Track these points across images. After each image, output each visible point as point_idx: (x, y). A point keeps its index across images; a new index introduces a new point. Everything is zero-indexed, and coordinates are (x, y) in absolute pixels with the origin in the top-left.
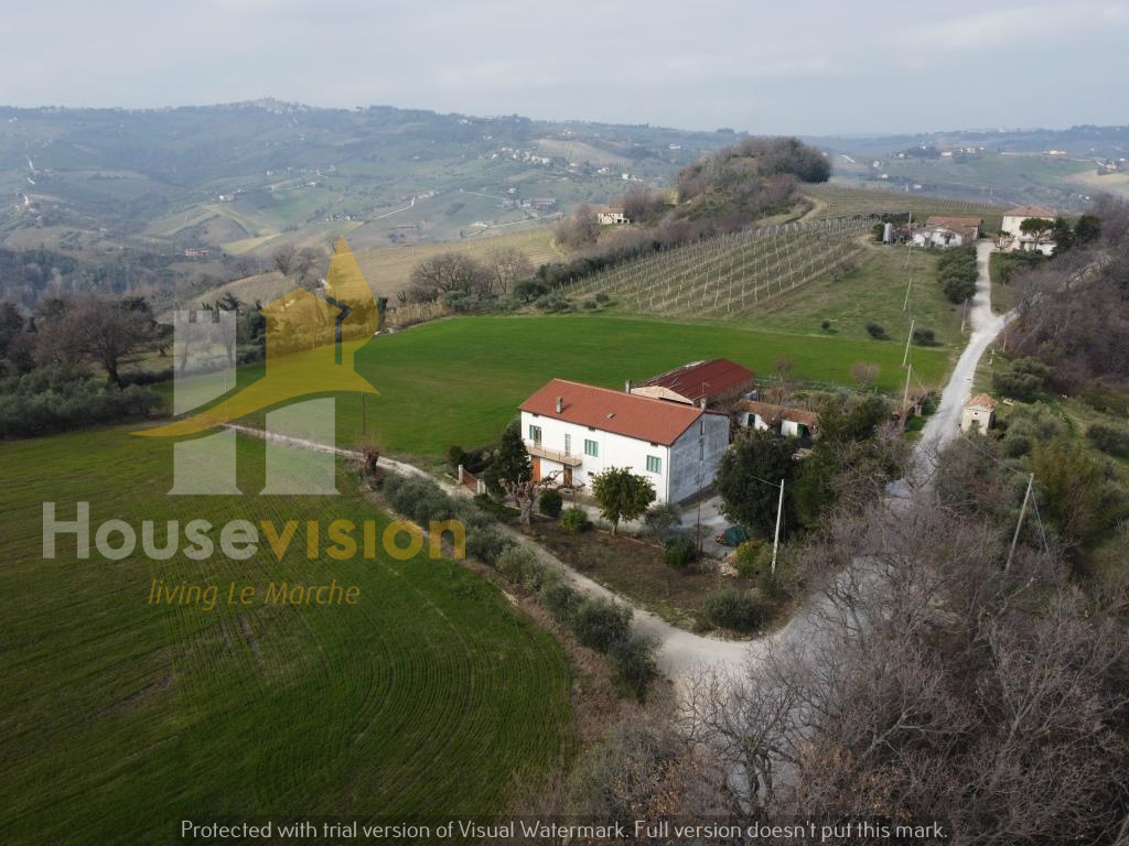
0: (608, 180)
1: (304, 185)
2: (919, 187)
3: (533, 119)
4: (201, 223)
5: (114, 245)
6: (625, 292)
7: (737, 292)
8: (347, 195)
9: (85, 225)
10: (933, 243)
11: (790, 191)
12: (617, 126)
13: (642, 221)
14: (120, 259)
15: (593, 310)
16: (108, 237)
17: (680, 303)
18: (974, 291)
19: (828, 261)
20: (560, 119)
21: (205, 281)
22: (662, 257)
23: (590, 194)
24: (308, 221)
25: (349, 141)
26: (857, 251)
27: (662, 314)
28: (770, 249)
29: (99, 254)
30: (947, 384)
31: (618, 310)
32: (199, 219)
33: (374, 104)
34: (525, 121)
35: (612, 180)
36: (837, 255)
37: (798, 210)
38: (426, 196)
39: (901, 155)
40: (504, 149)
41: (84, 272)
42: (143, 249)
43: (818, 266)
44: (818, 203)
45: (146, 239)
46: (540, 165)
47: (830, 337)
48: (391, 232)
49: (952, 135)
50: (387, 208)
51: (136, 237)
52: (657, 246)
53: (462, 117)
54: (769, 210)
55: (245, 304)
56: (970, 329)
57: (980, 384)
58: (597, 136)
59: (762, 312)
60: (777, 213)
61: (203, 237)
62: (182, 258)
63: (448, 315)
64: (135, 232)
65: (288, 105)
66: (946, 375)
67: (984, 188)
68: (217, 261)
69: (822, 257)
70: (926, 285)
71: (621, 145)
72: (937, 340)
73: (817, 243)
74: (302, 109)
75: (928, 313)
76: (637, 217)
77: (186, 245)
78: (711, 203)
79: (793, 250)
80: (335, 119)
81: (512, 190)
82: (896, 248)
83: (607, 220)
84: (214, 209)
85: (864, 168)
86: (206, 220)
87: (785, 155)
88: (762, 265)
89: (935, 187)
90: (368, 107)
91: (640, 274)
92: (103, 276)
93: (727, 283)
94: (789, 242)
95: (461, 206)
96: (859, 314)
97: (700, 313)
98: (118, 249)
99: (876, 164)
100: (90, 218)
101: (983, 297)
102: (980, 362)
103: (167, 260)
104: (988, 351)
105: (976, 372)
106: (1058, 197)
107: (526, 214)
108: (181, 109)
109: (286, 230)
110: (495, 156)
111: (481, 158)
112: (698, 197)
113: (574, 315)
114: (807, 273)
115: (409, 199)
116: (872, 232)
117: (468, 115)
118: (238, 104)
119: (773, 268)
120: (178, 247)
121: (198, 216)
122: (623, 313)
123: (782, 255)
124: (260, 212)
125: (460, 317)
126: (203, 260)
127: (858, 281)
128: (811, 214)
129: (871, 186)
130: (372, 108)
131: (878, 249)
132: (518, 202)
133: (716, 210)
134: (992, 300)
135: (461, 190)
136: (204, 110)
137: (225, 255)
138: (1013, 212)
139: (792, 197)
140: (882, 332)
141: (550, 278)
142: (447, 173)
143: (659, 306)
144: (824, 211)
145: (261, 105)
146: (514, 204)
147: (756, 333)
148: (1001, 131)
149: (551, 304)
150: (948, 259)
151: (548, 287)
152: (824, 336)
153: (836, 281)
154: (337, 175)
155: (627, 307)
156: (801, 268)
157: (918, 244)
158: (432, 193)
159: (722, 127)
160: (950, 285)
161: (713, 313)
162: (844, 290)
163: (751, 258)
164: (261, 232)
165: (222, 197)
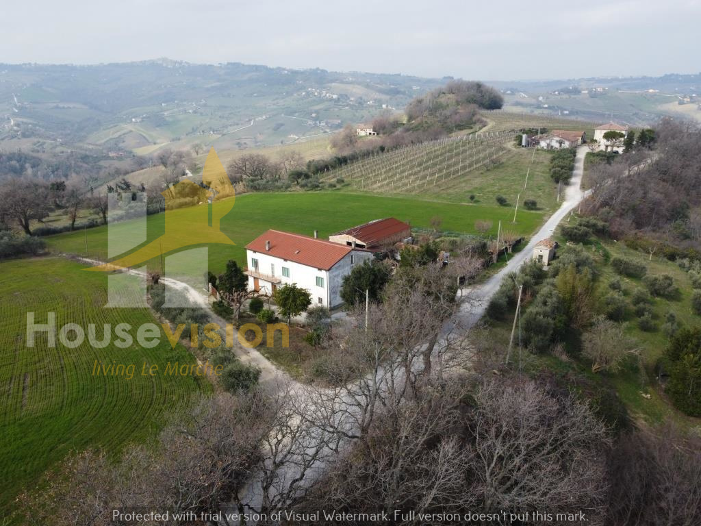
0: (374, 109)
1: (185, 112)
2: (566, 112)
3: (329, 71)
4: (120, 136)
5: (65, 149)
6: (356, 177)
7: (424, 177)
8: (211, 119)
9: (48, 138)
10: (552, 147)
11: (473, 115)
12: (382, 75)
13: (384, 134)
14: (68, 158)
15: (333, 188)
16: (62, 144)
17: (387, 184)
18: (570, 176)
19: (484, 159)
20: (346, 71)
21: (116, 171)
22: (384, 156)
23: (363, 117)
24: (187, 135)
25: (213, 85)
26: (505, 152)
27: (375, 191)
28: (450, 151)
29: (55, 155)
30: (536, 233)
31: (350, 188)
32: (119, 134)
33: (230, 61)
34: (324, 71)
35: (376, 109)
36: (491, 155)
37: (477, 126)
38: (260, 118)
39: (557, 93)
40: (310, 89)
41: (45, 166)
42: (83, 152)
43: (477, 161)
44: (491, 123)
45: (86, 146)
46: (331, 100)
47: (475, 205)
48: (238, 141)
49: (589, 80)
50: (236, 127)
51: (80, 144)
52: (382, 149)
53: (284, 69)
54: (460, 127)
55: (134, 186)
56: (563, 199)
57: (557, 233)
58: (368, 81)
59: (437, 190)
60: (465, 129)
61: (121, 145)
62: (107, 158)
63: (248, 191)
64: (80, 141)
65: (176, 62)
66: (538, 228)
67: (607, 113)
68: (129, 159)
69: (481, 155)
70: (543, 172)
71: (383, 87)
72: (538, 206)
73: (480, 147)
74: (186, 65)
75: (540, 190)
76: (381, 131)
77: (110, 150)
78: (426, 122)
79: (464, 151)
80: (206, 71)
81: (314, 115)
82: (529, 150)
83: (362, 133)
84: (129, 127)
85: (533, 101)
86: (124, 134)
87: (473, 92)
88: (444, 160)
89: (577, 112)
90: (226, 64)
91: (368, 166)
92: (57, 169)
93: (420, 171)
94: (462, 146)
95: (282, 125)
96: (497, 190)
97: (398, 191)
98: (67, 152)
99: (541, 98)
100: (51, 133)
101: (576, 180)
102: (562, 220)
103: (97, 159)
104: (570, 213)
105: (558, 226)
106: (654, 119)
107: (322, 129)
108: (110, 65)
109: (173, 140)
110: (304, 93)
111: (295, 95)
112: (419, 119)
113: (322, 192)
114: (470, 165)
115: (250, 120)
116: (515, 140)
117: (288, 68)
118: (145, 61)
119: (450, 162)
120: (105, 151)
121: (118, 131)
122: (353, 191)
123: (457, 154)
124: (158, 129)
125: (255, 193)
126: (120, 158)
127: (501, 170)
128: (485, 129)
129: (537, 112)
130: (228, 64)
131: (518, 150)
132: (318, 122)
133: (429, 127)
134: (582, 182)
135: (283, 115)
136: (124, 66)
137: (134, 156)
138: (601, 127)
139: (475, 119)
140: (505, 201)
141: (312, 169)
142: (274, 104)
143: (375, 186)
144: (493, 127)
145: (160, 62)
146: (316, 123)
147: (429, 202)
148: (620, 77)
149: (309, 185)
150: (556, 156)
151: (310, 174)
152: (471, 204)
153: (488, 170)
154: (205, 105)
155: (355, 187)
156: (467, 163)
157: (543, 148)
158: (264, 117)
159: (446, 76)
160: (555, 173)
161: (407, 191)
162: (491, 176)
163: (437, 156)
164: (158, 141)
165: (133, 120)
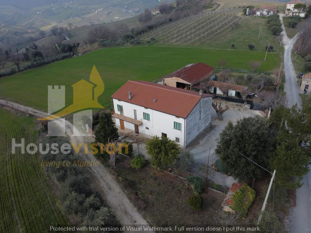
0: (155, 2)
1: (63, 8)
5: (5, 29)
6: (161, 37)
7: (199, 35)
8: (76, 10)
10: (263, 15)
13: (165, 13)
14: (7, 34)
15: (149, 44)
17: (180, 40)
18: (281, 31)
19: (229, 22)
22: (173, 24)
24: (65, 19)
26: (238, 19)
27: (174, 44)
28: (209, 19)
30: (284, 67)
36: (232, 20)
37: (215, 6)
38: (100, 9)
42: (15, 30)
43: (226, 24)
45: (16, 27)
47: (235, 50)
50: (88, 14)
51: (13, 26)
52: (171, 20)
55: (39, 47)
56: (283, 45)
57: (296, 67)
59: (209, 42)
60: (208, 8)
61: (33, 26)
62: (27, 33)
63: (100, 48)
70: (264, 29)
73: (225, 16)
77: (28, 28)
78: (187, 6)
79: (216, 19)
81: (126, 7)
82: (251, 17)
83: (154, 13)
86: (34, 20)
88: (207, 25)
91: (166, 30)
92: (3, 39)
93: (195, 32)
95: (111, 12)
96: (243, 41)
97: (187, 43)
98: (7, 31)
101: (284, 33)
102: (292, 57)
103: (22, 34)
109: (59, 22)
112: (182, 4)
113: (143, 46)
114: (223, 27)
115: (95, 11)
119: (210, 26)
120: (25, 29)
121: (31, 19)
122: (160, 45)
123: (213, 21)
124: (51, 17)
126: (33, 33)
127: (240, 29)
128: (220, 8)
131: (245, 17)
132: (128, 10)
134: (287, 33)
137: (40, 31)
138: (290, 2)
140: (254, 47)
141: (135, 33)
142: (106, 2)
143: (173, 41)
144: (224, 6)
149: (135, 42)
150: (270, 20)
151: (134, 36)
153: (233, 29)
154: (73, 4)
155: (162, 42)
156: (220, 25)
157: (258, 15)
160: (273, 29)
161: (192, 43)
162: (236, 32)
163: (203, 22)
164: (52, 23)
165: (38, 13)
